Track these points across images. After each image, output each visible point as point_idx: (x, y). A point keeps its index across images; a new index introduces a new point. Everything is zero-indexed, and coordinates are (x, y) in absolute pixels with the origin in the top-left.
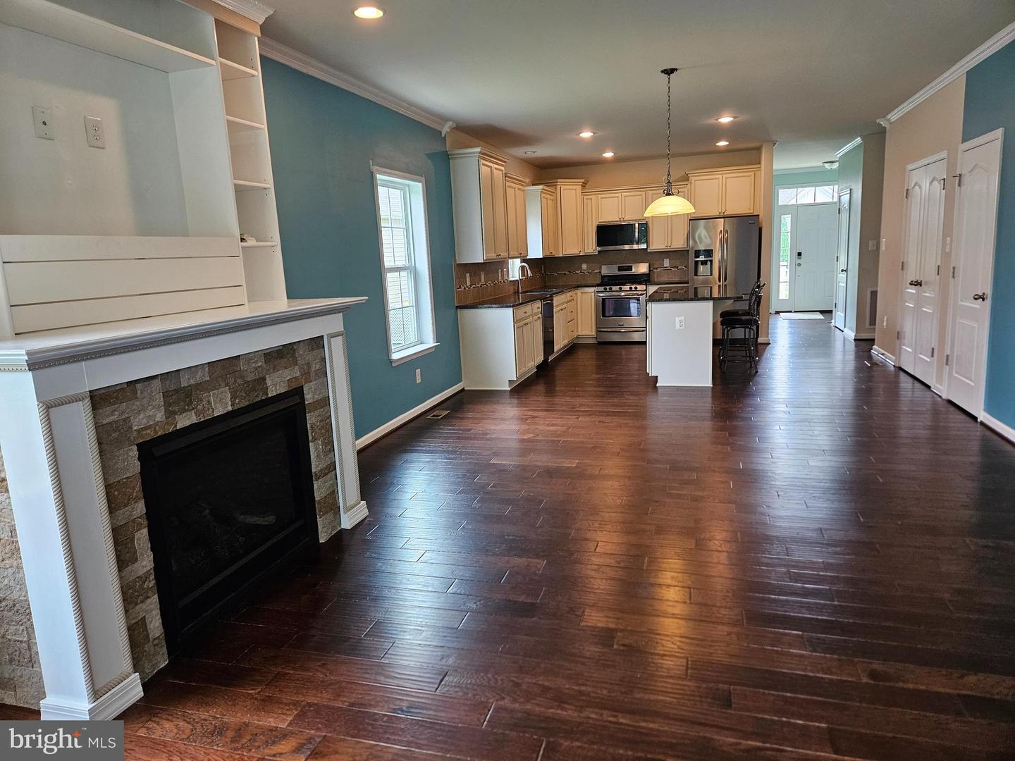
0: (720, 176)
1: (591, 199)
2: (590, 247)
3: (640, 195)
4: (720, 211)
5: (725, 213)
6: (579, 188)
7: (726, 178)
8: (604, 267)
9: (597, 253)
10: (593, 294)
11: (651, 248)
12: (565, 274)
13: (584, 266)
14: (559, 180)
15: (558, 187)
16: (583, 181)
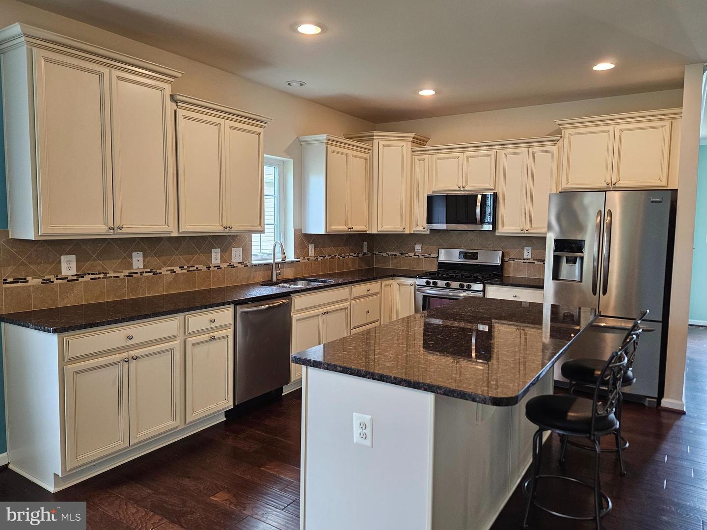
0: (611, 128)
1: (424, 160)
2: (420, 223)
3: (488, 155)
4: (609, 181)
5: (617, 185)
6: (407, 146)
7: (622, 130)
8: (442, 252)
9: (428, 232)
10: (413, 288)
11: (500, 230)
12: (396, 255)
13: (418, 248)
14: (375, 133)
15: (376, 142)
16: (413, 136)
